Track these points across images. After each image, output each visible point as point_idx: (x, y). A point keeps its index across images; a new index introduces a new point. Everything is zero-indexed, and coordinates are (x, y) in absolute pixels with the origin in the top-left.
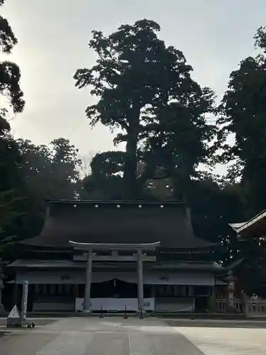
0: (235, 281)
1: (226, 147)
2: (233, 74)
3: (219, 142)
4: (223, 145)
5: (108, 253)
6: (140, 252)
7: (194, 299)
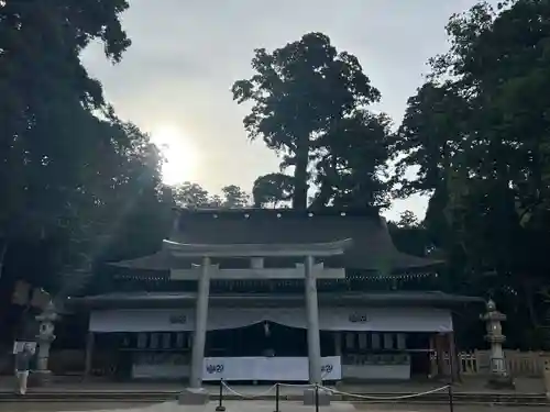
0: (502, 323)
1: (405, 181)
2: (411, 100)
3: (396, 177)
4: (401, 179)
5: (244, 263)
6: (311, 260)
7: (409, 358)
